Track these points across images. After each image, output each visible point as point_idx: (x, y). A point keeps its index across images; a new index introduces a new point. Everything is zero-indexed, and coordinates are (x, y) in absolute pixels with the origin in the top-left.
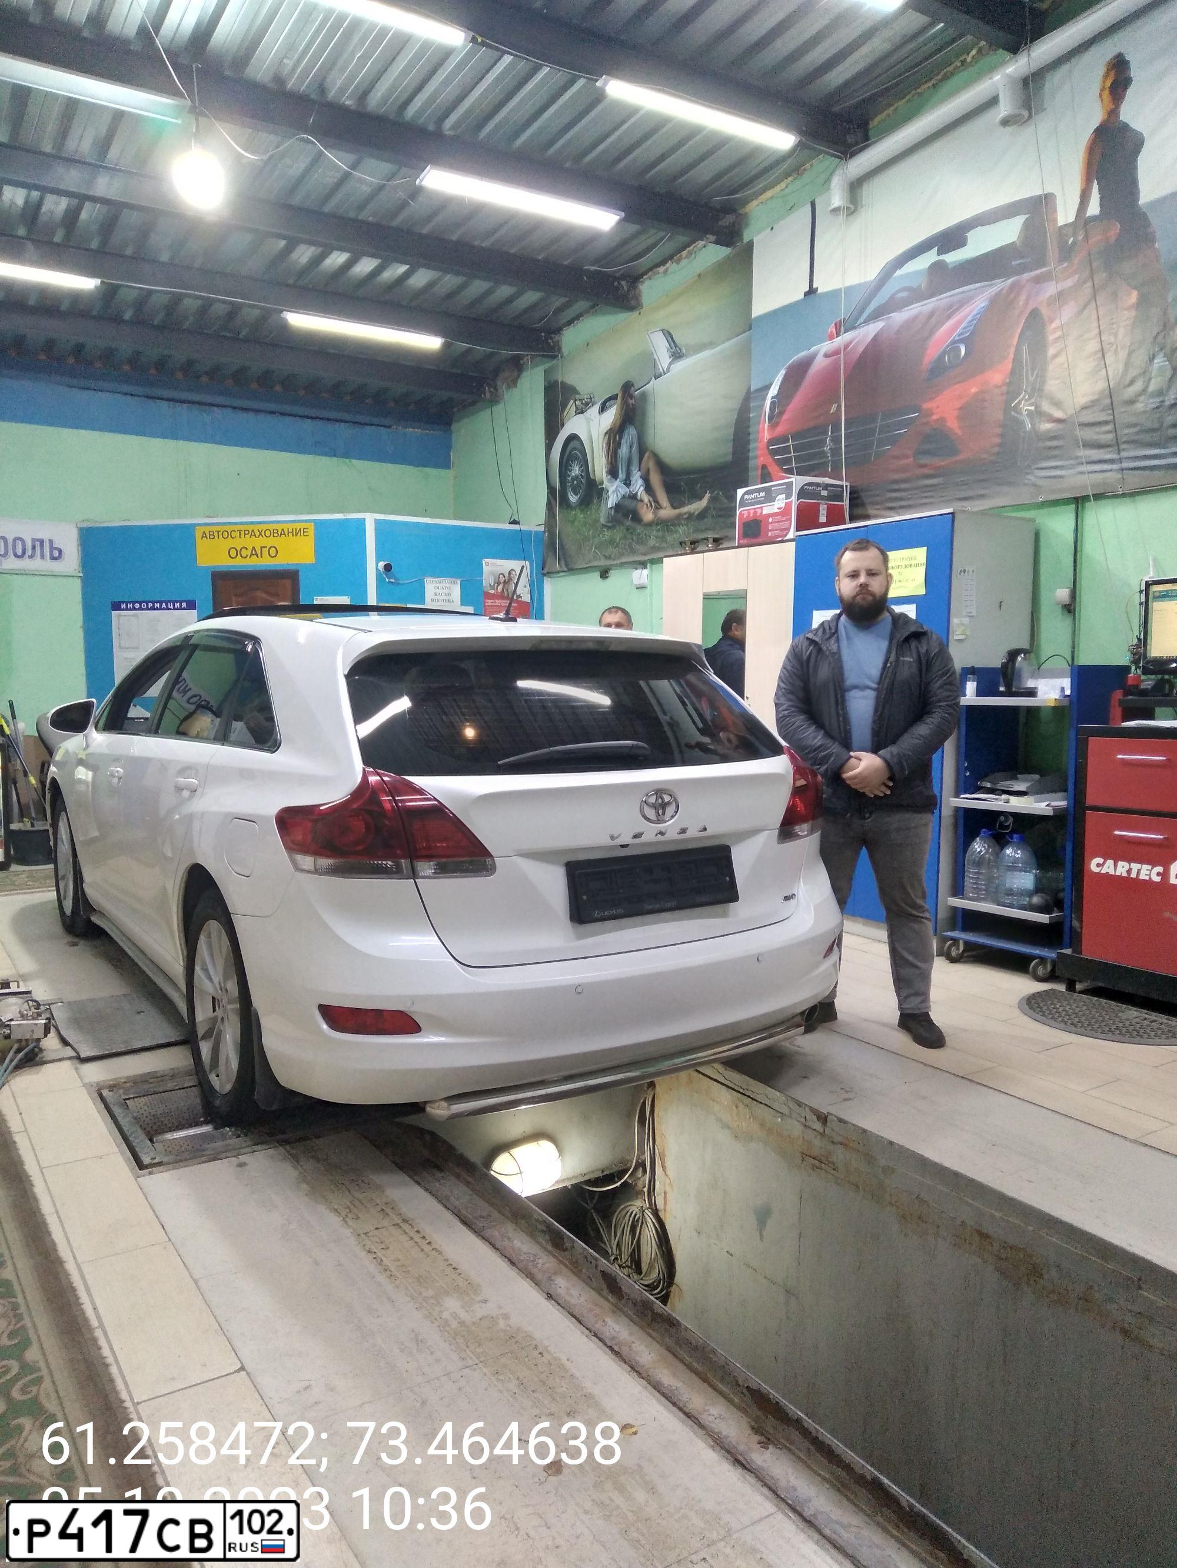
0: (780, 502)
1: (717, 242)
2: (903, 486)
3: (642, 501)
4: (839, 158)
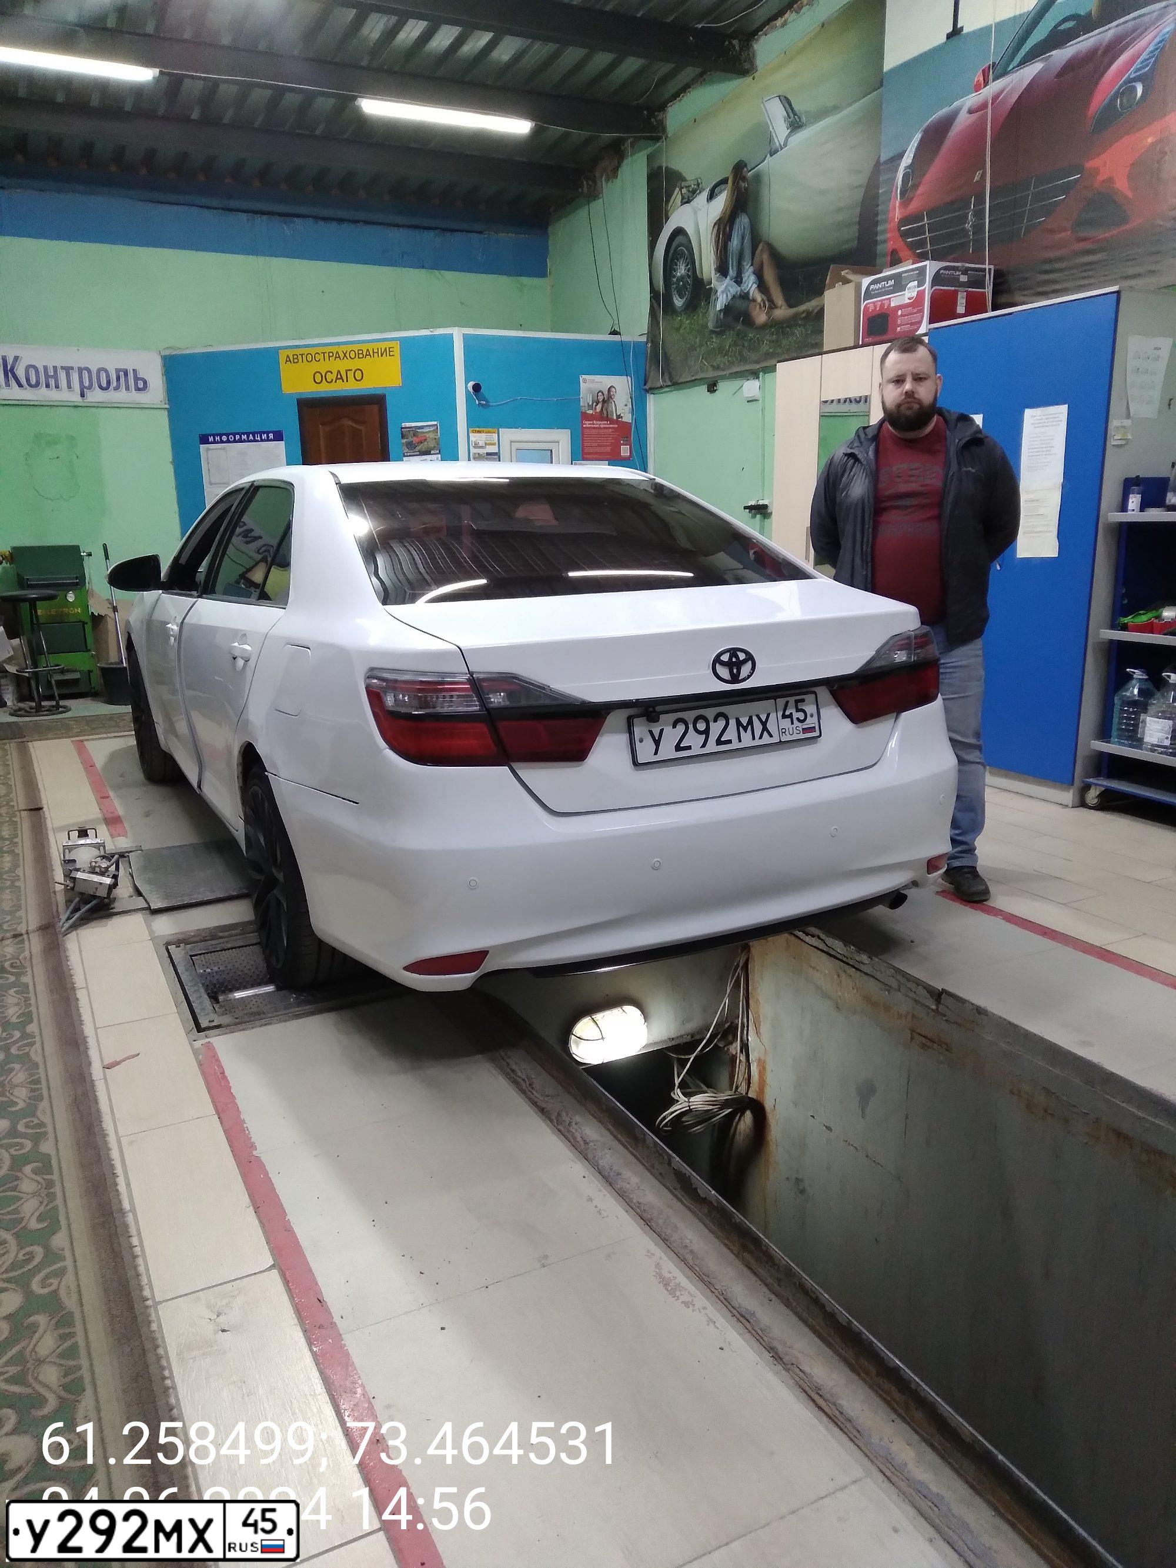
0: (910, 292)
2: (1058, 265)
3: (754, 300)
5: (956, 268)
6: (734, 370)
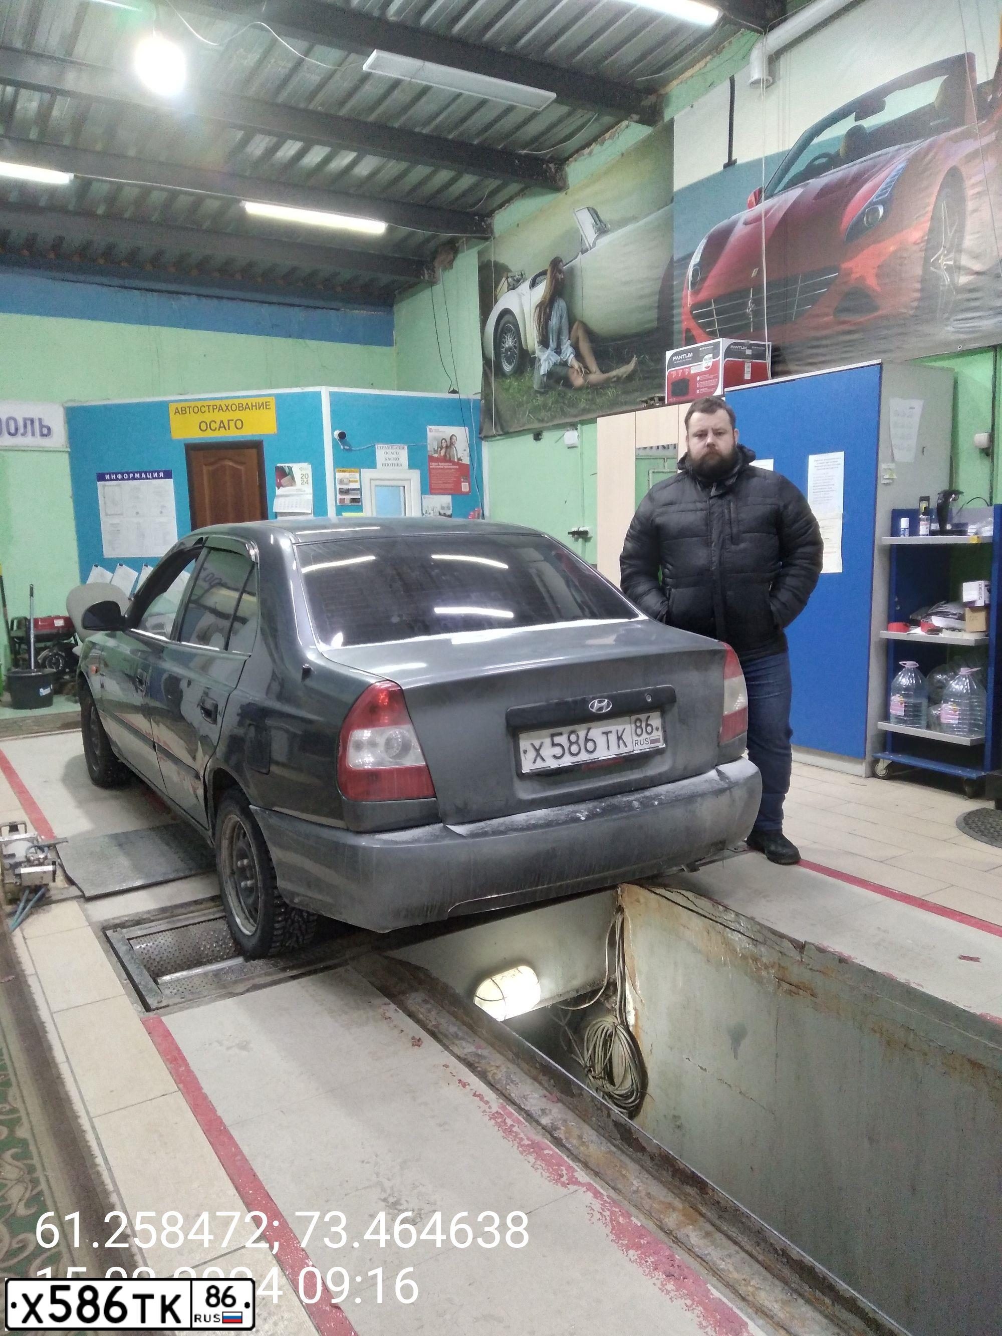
0: (707, 362)
1: (641, 122)
2: (824, 342)
3: (572, 367)
4: (759, 31)
5: (742, 344)
6: (556, 422)
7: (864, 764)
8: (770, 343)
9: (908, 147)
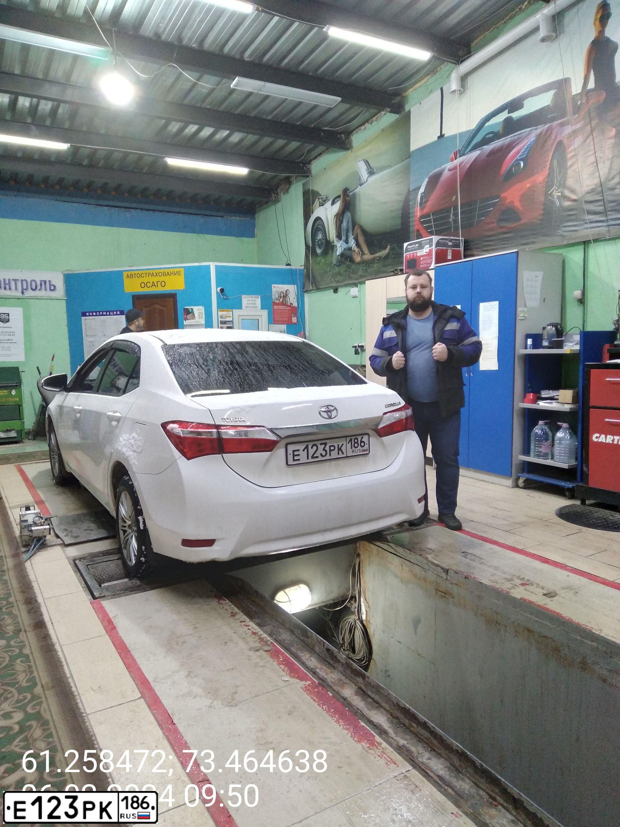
0: (426, 249)
1: (391, 112)
2: (492, 238)
3: (354, 251)
4: (455, 63)
5: (447, 239)
6: (346, 283)
7: (511, 480)
8: (463, 239)
9: (537, 129)
